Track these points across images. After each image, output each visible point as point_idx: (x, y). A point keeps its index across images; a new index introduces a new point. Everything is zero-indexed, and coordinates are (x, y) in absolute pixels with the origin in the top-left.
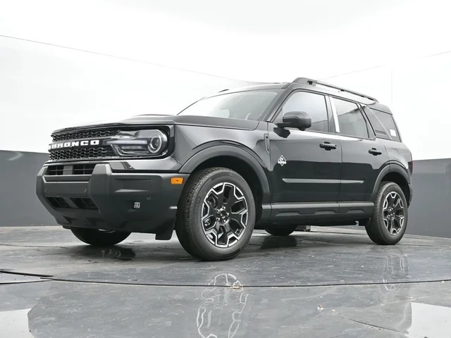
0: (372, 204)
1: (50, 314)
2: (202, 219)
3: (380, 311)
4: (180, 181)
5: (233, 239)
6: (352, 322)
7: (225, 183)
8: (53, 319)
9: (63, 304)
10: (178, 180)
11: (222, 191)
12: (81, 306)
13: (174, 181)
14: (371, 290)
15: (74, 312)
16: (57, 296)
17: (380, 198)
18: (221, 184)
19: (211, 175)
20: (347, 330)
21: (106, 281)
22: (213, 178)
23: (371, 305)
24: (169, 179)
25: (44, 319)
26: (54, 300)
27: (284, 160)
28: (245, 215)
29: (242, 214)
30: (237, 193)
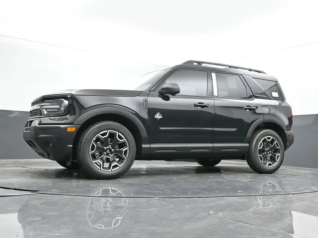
0: (248, 145)
1: (36, 215)
2: (90, 153)
3: (250, 214)
4: (74, 129)
5: (116, 166)
6: (232, 221)
7: (109, 131)
8: (39, 219)
9: (46, 209)
10: (71, 129)
11: (107, 136)
12: (57, 211)
13: (69, 130)
14: (244, 200)
15: (53, 215)
16: (41, 204)
17: (255, 141)
18: (106, 131)
19: (98, 125)
20: (229, 226)
21: (73, 194)
22: (99, 127)
23: (245, 210)
24: (66, 128)
25: (33, 219)
26: (40, 206)
27: (160, 116)
28: (126, 151)
29: (124, 150)
30: (120, 137)
